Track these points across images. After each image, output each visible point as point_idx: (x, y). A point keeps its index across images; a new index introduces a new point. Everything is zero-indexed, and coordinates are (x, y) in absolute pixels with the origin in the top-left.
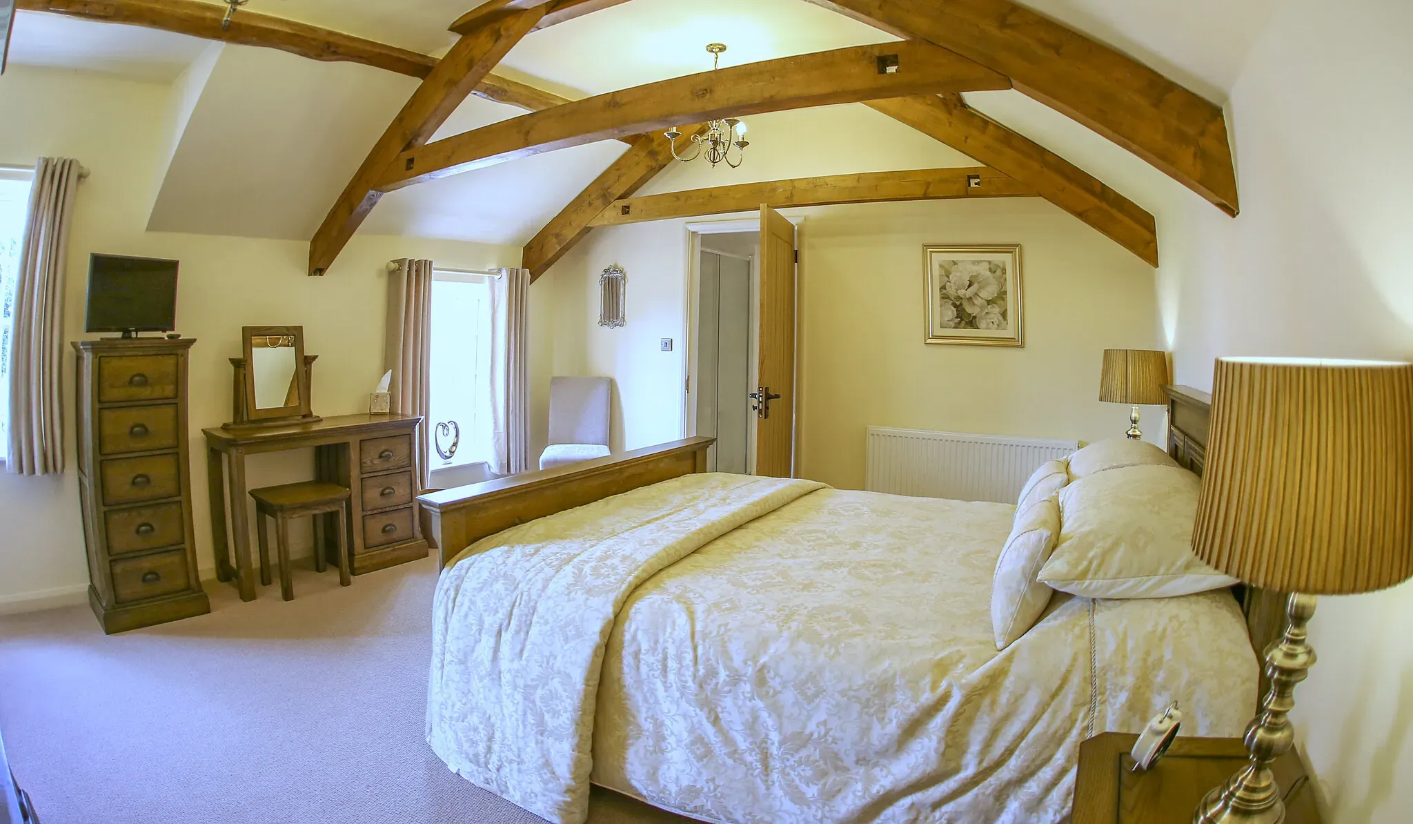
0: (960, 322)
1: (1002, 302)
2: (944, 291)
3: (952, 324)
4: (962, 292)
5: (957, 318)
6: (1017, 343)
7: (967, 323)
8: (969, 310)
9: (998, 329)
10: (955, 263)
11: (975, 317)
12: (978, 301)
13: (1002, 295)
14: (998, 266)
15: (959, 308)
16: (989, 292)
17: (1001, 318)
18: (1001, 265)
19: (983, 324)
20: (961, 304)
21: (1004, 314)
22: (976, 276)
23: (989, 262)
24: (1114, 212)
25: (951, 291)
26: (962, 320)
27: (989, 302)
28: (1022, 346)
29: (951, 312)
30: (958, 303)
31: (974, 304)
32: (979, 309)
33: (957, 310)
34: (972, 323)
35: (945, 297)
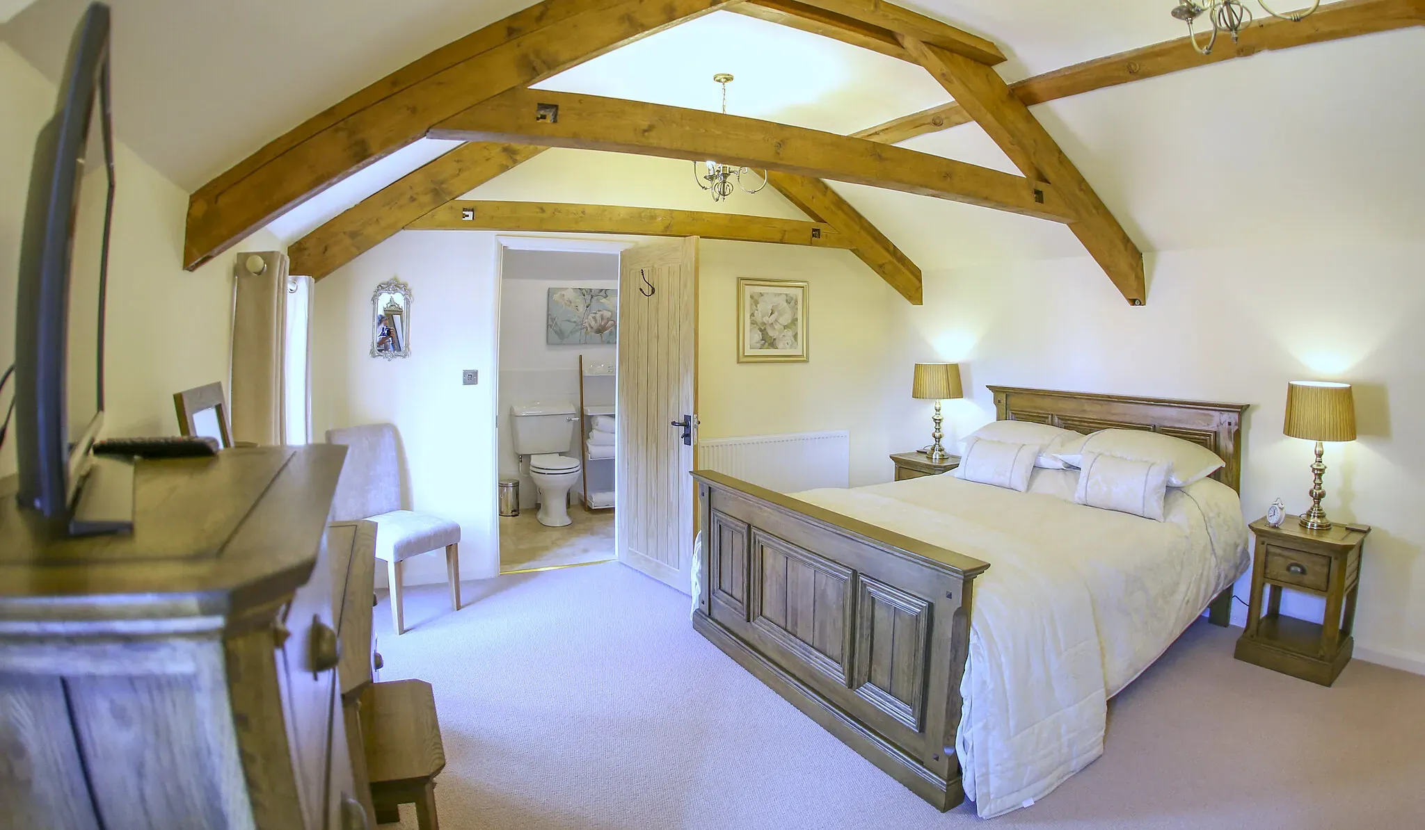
0: (763, 345)
1: (794, 327)
2: (753, 318)
3: (759, 345)
4: (766, 319)
5: (762, 340)
6: (802, 360)
7: (769, 344)
8: (771, 333)
9: (791, 348)
10: (762, 295)
11: (775, 339)
12: (777, 327)
13: (795, 320)
14: (792, 298)
15: (763, 331)
16: (785, 319)
17: (793, 340)
18: (794, 298)
19: (780, 345)
20: (765, 329)
21: (795, 336)
22: (777, 306)
23: (787, 295)
24: (900, 265)
25: (758, 318)
26: (766, 342)
27: (785, 327)
28: (806, 361)
29: (758, 336)
30: (763, 328)
31: (775, 329)
32: (777, 333)
33: (762, 334)
34: (772, 344)
35: (753, 323)
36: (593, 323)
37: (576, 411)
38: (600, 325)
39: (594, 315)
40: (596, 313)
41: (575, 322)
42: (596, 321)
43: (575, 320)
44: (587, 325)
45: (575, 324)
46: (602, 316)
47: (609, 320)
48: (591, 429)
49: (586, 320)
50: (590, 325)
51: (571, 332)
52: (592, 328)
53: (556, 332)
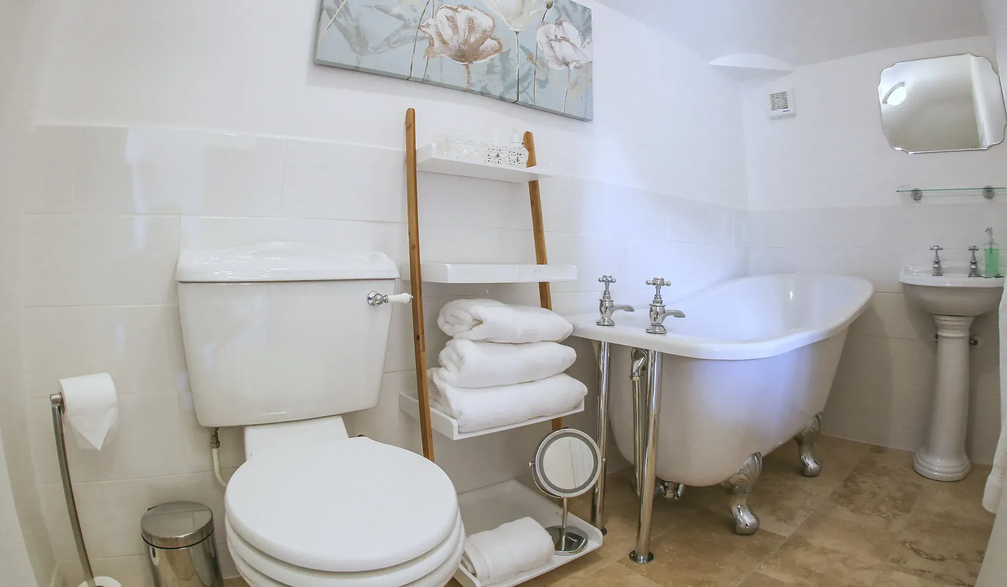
36: (448, 33)
37: (400, 270)
38: (466, 41)
39: (450, 13)
40: (455, 10)
41: (399, 17)
42: (455, 28)
43: (402, 12)
44: (431, 31)
45: (400, 23)
46: (471, 21)
47: (486, 35)
48: (444, 339)
49: (431, 21)
50: (440, 35)
51: (388, 40)
52: (444, 42)
53: (343, 30)
